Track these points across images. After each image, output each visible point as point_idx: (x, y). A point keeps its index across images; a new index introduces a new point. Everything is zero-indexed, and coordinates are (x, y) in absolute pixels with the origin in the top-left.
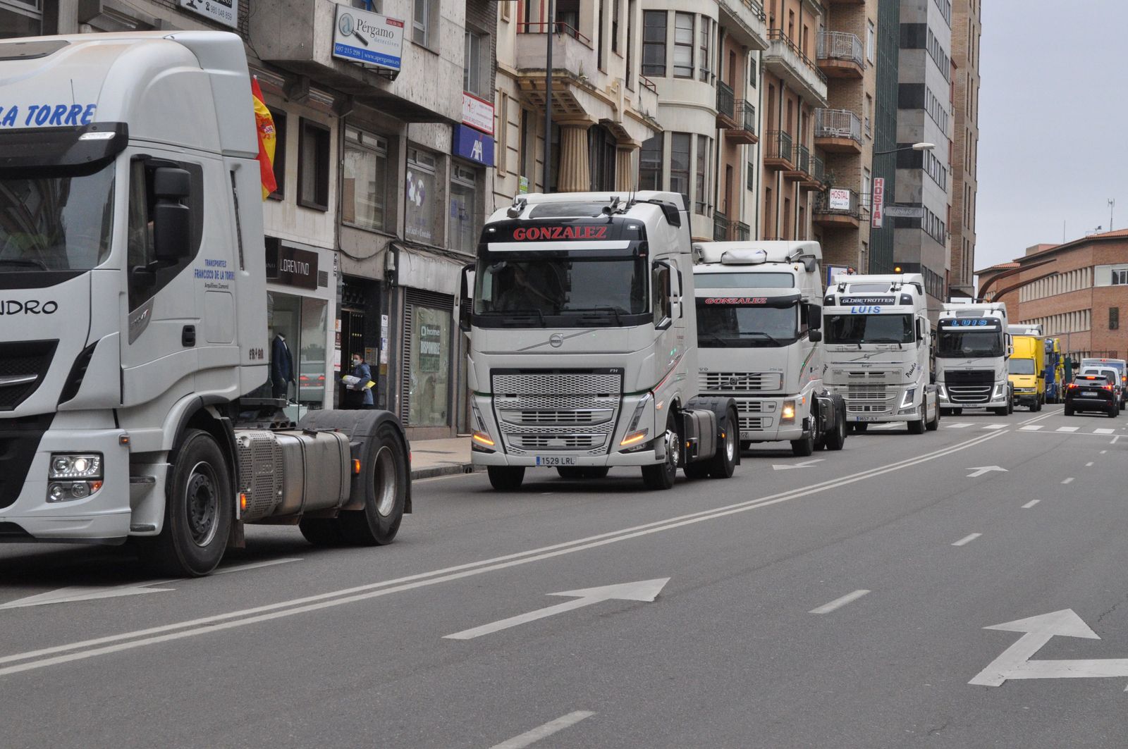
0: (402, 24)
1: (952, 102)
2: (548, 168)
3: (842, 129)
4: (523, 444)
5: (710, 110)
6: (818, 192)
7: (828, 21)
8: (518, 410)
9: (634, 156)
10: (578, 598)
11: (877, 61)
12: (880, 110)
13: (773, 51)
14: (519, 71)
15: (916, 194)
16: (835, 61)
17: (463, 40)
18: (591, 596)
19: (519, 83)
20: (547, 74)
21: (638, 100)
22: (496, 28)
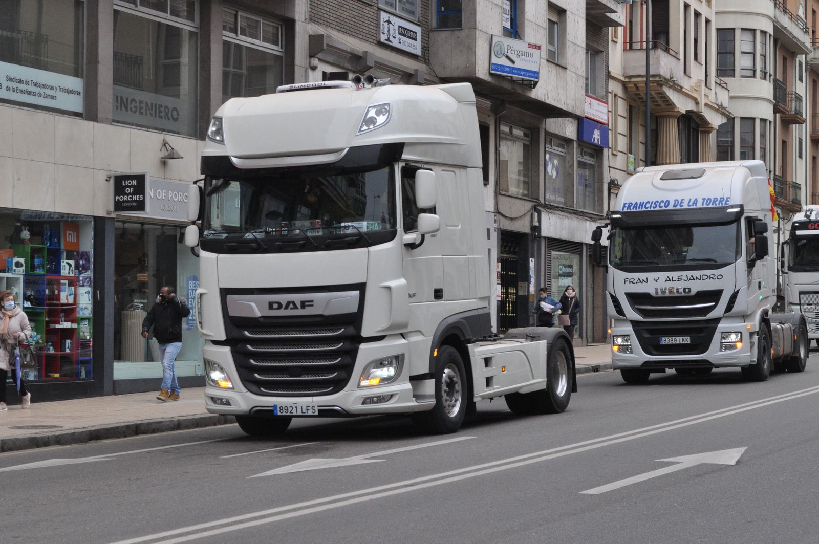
0: (539, 48)
2: (649, 147)
5: (769, 101)
9: (713, 137)
10: (678, 463)
13: (815, 54)
14: (626, 77)
17: (584, 57)
18: (688, 461)
19: (626, 86)
20: (647, 79)
21: (714, 95)
22: (608, 47)
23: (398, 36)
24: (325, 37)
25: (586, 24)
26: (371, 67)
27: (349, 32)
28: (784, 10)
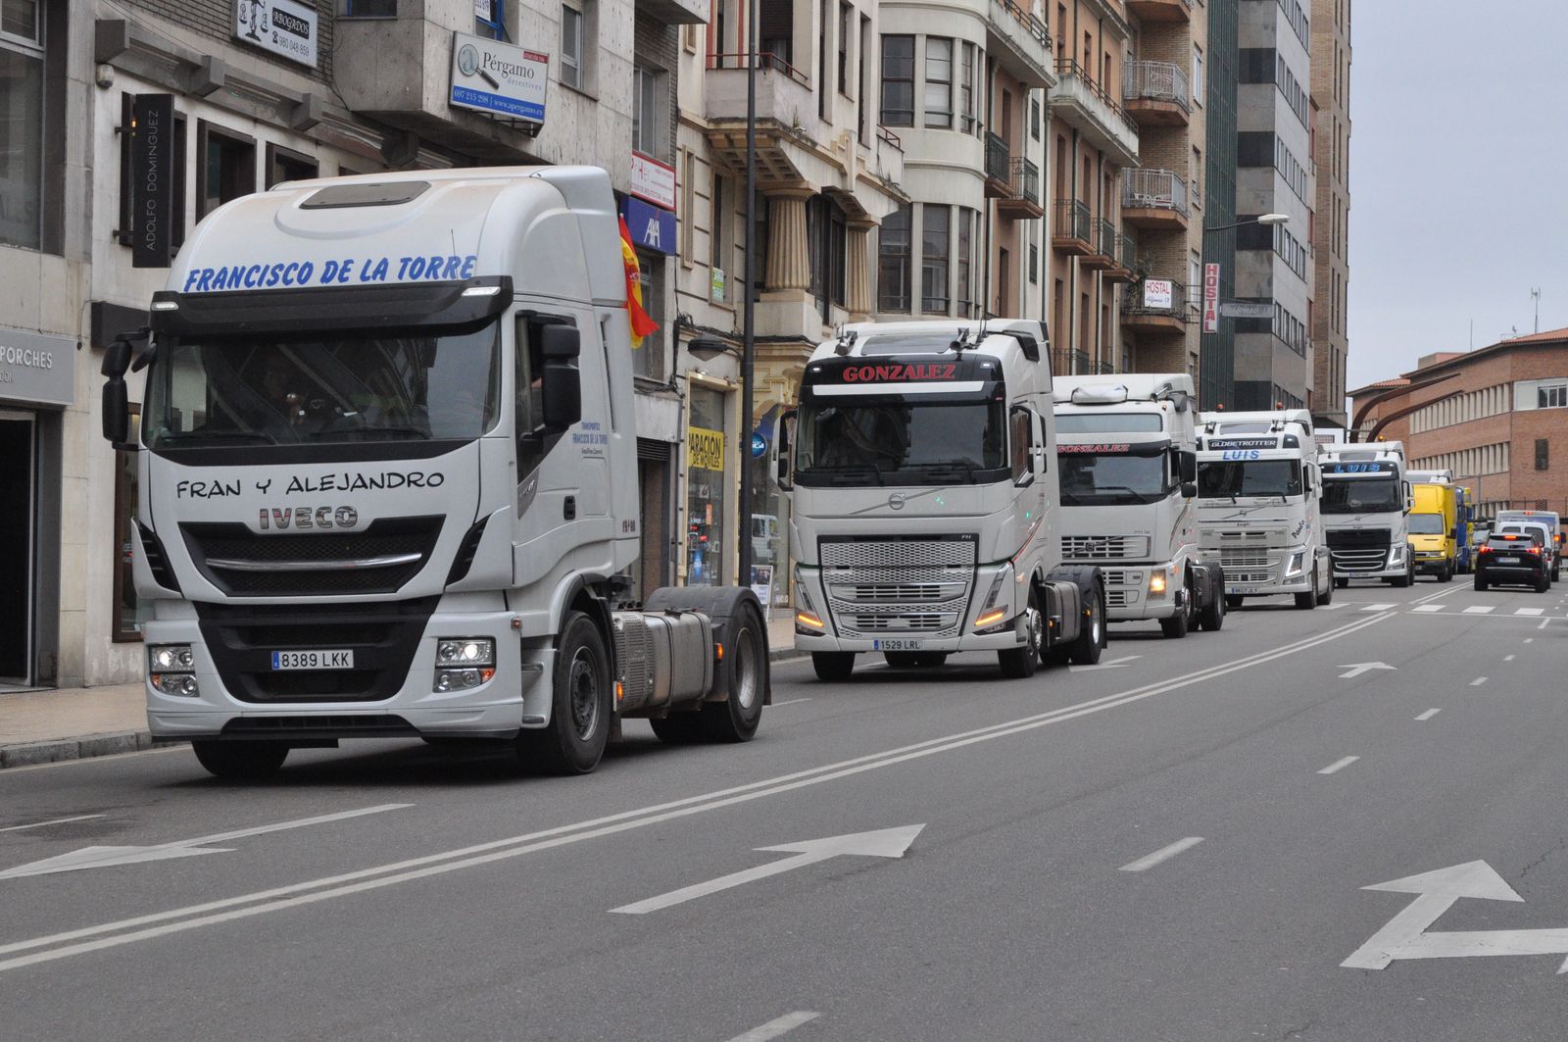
0: (545, 59)
1: (1312, 157)
2: (752, 257)
3: (1160, 196)
4: (859, 626)
5: (976, 173)
6: (1127, 285)
7: (1139, 48)
8: (851, 585)
9: (871, 238)
10: (798, 854)
11: (1208, 101)
12: (1212, 169)
13: (1062, 89)
14: (710, 121)
15: (1264, 285)
16: (1149, 102)
17: (630, 79)
18: (814, 850)
19: (710, 137)
20: (749, 125)
21: (875, 160)
22: (677, 63)
23: (272, 28)
24: (127, 25)
25: (636, 17)
26: (218, 87)
27: (176, 17)
28: (1006, 4)
